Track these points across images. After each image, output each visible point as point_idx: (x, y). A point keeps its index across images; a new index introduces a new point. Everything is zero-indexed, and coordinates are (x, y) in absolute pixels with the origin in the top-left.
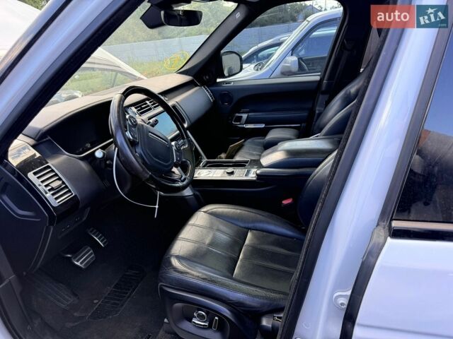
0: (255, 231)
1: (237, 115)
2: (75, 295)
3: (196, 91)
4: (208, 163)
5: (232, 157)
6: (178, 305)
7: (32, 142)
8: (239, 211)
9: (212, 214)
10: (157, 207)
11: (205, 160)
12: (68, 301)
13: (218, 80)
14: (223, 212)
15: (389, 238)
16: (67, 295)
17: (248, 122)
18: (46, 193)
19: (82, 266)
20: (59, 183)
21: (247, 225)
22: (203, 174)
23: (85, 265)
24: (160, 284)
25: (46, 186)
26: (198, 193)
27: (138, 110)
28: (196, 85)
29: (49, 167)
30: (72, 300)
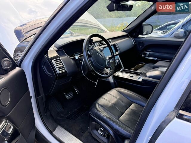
0: (136, 104)
1: (145, 52)
2: (63, 108)
3: (128, 39)
4: (124, 70)
5: (136, 70)
6: (94, 123)
7: (56, 49)
8: (131, 93)
9: (119, 92)
10: (97, 83)
11: (123, 69)
12: (60, 109)
13: (140, 36)
14: (123, 92)
15: (176, 118)
16: (61, 107)
17: (149, 56)
18: (56, 68)
19: (68, 98)
20: (62, 65)
21: (133, 100)
22: (120, 74)
23: (69, 98)
24: (89, 112)
25: (57, 66)
26: (116, 82)
27: (99, 44)
28: (128, 37)
29: (60, 59)
30: (62, 109)
